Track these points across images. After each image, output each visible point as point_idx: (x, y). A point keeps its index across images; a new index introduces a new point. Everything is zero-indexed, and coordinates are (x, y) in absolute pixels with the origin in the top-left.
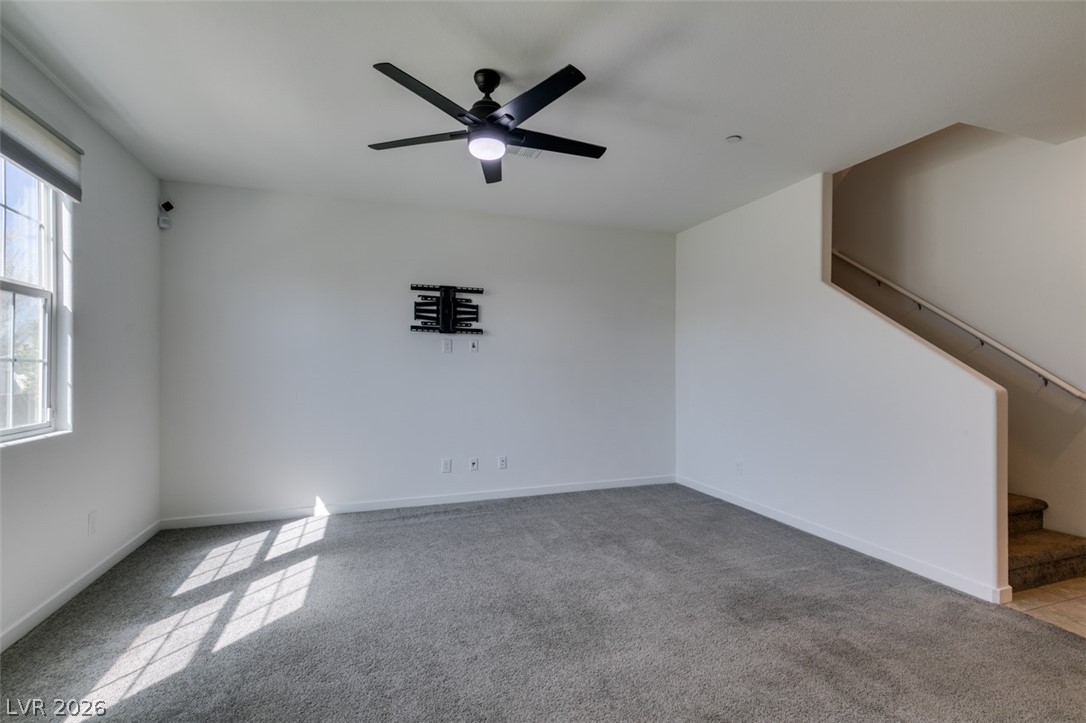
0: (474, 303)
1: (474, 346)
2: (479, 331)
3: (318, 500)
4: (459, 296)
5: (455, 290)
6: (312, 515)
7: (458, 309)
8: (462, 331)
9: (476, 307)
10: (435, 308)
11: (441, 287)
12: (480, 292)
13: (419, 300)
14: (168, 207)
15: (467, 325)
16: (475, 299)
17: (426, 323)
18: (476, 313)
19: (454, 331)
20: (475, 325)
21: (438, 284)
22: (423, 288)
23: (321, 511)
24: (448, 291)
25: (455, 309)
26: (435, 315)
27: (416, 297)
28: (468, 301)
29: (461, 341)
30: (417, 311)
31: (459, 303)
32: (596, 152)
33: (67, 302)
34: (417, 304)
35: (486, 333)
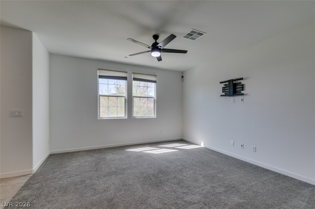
1: (242, 100)
2: (243, 94)
3: (202, 141)
4: (234, 82)
5: (233, 80)
7: (236, 87)
9: (243, 85)
10: (228, 88)
11: (228, 80)
12: (242, 79)
13: (224, 86)
14: (183, 77)
15: (240, 92)
16: (242, 82)
17: (226, 94)
18: (243, 87)
20: (242, 92)
22: (223, 82)
24: (231, 82)
26: (228, 91)
28: (240, 83)
29: (238, 98)
30: (223, 90)
31: (235, 85)
34: (223, 88)
35: (246, 95)
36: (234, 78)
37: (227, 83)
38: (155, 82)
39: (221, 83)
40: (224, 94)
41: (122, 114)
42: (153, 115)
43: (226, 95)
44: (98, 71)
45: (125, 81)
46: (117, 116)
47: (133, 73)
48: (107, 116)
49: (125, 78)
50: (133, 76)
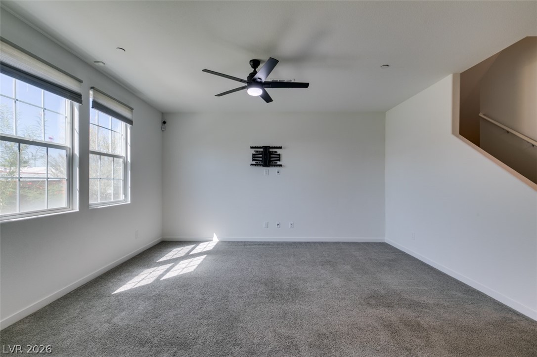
0: (278, 153)
1: (278, 172)
2: (280, 165)
3: (215, 234)
4: (271, 150)
5: (269, 147)
6: (212, 241)
7: (271, 156)
8: (272, 165)
9: (279, 155)
10: (261, 156)
11: (263, 147)
12: (280, 148)
13: (255, 153)
14: (164, 123)
15: (275, 163)
16: (279, 151)
17: (257, 163)
18: (279, 157)
19: (269, 166)
20: (279, 163)
21: (261, 145)
22: (255, 148)
23: (216, 240)
24: (266, 148)
25: (270, 156)
26: (261, 159)
27: (253, 151)
28: (276, 152)
29: (273, 170)
30: (253, 157)
31: (271, 153)
32: (306, 85)
33: (129, 160)
34: (253, 155)
35: (284, 166)
37: (262, 150)
38: (131, 122)
39: (252, 148)
40: (254, 163)
43: (256, 165)
46: (46, 208)
47: (92, 88)
50: (94, 97)
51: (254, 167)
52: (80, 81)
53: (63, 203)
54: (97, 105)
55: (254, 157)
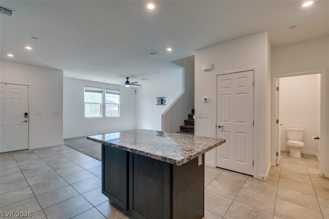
0: (164, 100)
1: (165, 107)
12: (164, 98)
14: (136, 91)
20: (165, 103)
21: (159, 97)
26: (160, 102)
29: (163, 106)
33: (120, 104)
35: (166, 105)
36: (162, 97)
37: (159, 99)
38: (119, 94)
39: (156, 98)
40: (158, 104)
41: (98, 115)
42: (118, 115)
44: (84, 87)
45: (100, 94)
46: (95, 116)
47: (106, 89)
48: (89, 116)
49: (101, 92)
51: (158, 105)
52: (102, 88)
53: (99, 115)
54: (107, 92)
55: (158, 101)
